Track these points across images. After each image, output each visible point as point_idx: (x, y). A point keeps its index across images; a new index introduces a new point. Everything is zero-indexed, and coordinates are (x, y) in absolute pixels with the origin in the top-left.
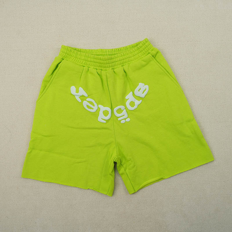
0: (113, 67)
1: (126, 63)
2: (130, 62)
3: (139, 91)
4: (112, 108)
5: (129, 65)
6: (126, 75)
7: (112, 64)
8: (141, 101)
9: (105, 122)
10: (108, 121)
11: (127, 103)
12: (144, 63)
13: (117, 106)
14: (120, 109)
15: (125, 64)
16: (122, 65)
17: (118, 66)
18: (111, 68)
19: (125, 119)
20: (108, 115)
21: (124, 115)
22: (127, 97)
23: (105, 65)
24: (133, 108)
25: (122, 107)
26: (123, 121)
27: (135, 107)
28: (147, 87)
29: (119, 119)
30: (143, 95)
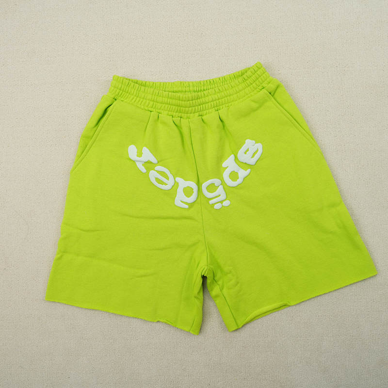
0: (201, 113)
1: (224, 106)
2: (231, 104)
3: (245, 153)
4: (199, 184)
5: (228, 109)
6: (224, 126)
7: (199, 107)
8: (249, 171)
9: (186, 206)
10: (191, 205)
11: (226, 175)
12: (254, 105)
13: (208, 179)
14: (213, 184)
15: (221, 107)
16: (216, 108)
17: (210, 110)
18: (197, 114)
19: (221, 202)
20: (192, 195)
21: (220, 195)
22: (224, 165)
23: (187, 109)
24: (234, 184)
25: (217, 181)
26: (217, 206)
27: (239, 181)
28: (259, 146)
29: (211, 202)
30: (252, 161)
